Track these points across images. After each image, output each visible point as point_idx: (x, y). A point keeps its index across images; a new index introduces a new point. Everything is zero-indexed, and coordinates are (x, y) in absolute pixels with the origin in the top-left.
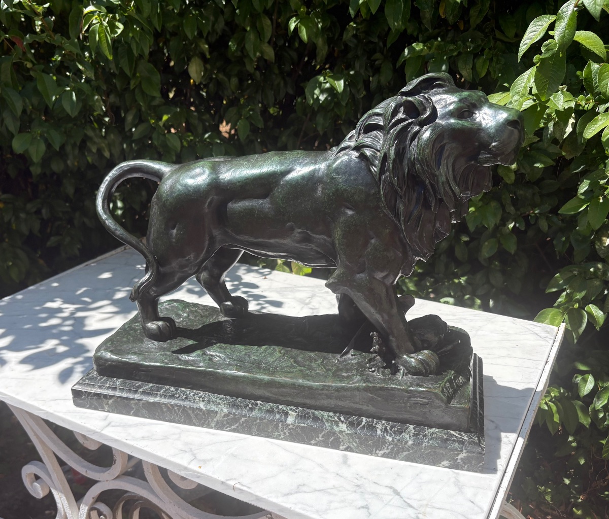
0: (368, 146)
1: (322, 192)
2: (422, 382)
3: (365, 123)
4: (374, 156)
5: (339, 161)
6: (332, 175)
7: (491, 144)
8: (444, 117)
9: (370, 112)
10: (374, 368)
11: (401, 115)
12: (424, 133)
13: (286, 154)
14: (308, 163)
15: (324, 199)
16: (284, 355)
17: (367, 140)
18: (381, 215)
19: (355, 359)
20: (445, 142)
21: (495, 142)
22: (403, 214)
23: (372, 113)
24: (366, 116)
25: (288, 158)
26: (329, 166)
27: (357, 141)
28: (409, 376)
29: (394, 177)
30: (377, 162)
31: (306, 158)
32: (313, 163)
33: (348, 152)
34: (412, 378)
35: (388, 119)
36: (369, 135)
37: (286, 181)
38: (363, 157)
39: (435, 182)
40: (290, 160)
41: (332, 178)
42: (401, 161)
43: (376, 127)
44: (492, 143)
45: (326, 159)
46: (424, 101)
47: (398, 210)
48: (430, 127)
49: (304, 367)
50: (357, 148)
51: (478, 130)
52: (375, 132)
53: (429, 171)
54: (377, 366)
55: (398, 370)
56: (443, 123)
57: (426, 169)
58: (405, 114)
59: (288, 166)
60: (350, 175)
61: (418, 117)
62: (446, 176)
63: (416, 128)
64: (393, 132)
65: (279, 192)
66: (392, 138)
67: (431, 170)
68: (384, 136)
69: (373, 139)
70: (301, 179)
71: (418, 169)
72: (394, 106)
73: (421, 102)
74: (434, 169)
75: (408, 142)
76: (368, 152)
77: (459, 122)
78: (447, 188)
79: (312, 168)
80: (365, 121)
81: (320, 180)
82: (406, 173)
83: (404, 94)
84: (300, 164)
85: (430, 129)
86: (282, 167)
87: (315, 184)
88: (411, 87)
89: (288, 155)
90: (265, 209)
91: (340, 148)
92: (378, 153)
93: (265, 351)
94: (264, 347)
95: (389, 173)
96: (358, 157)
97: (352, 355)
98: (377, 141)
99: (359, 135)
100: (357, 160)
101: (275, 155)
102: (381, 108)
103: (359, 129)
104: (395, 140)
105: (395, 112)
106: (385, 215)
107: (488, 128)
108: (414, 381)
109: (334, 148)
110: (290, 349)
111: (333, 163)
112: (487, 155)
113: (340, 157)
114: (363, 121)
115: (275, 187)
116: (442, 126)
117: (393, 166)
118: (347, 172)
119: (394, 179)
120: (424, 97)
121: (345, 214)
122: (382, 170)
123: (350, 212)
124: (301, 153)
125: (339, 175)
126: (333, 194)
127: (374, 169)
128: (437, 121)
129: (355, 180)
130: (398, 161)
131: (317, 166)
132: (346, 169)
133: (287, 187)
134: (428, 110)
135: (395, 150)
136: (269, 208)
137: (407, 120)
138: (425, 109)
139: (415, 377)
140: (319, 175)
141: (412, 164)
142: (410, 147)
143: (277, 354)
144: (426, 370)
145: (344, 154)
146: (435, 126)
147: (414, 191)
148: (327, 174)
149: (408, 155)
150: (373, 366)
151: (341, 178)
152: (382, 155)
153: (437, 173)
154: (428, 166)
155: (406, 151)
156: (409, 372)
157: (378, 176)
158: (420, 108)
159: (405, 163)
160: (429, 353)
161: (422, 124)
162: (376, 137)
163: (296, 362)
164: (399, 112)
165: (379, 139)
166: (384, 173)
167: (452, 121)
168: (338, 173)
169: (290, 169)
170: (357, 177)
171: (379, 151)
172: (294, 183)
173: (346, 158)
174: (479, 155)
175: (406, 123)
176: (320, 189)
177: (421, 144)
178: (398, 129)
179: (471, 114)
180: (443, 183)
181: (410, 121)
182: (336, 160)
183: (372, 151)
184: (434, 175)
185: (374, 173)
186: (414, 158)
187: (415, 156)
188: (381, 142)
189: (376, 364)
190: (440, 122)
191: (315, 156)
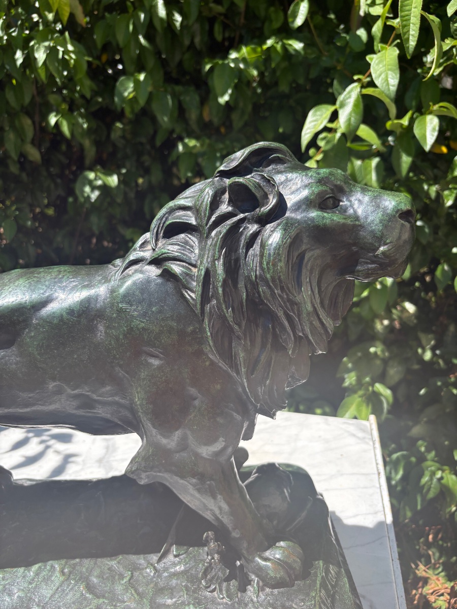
0: (175, 259)
1: (105, 332)
2: (288, 599)
3: (164, 223)
4: (188, 275)
5: (128, 283)
6: (120, 305)
7: (378, 248)
8: (298, 206)
9: (171, 204)
10: (214, 584)
11: (225, 208)
12: (270, 236)
13: (40, 273)
14: (76, 286)
15: (110, 344)
16: (68, 579)
17: (171, 247)
18: (207, 363)
19: (180, 563)
20: (304, 247)
21: (385, 244)
22: (244, 364)
23: (175, 206)
24: (164, 210)
25: (42, 280)
26: (112, 291)
27: (154, 250)
28: (268, 590)
29: (227, 308)
30: (195, 284)
31: (73, 278)
32: (85, 287)
33: (142, 267)
34: (272, 594)
35: (205, 214)
36: (174, 239)
37: (42, 318)
38: (167, 275)
39: (294, 313)
40: (47, 283)
41: (120, 311)
42: (235, 283)
43: (184, 228)
44: (380, 247)
45: (107, 280)
46: (263, 184)
47: (235, 358)
48: (279, 225)
49: (104, 597)
50: (156, 261)
51: (354, 227)
52: (182, 235)
53: (285, 296)
54: (217, 580)
55: (249, 582)
56: (299, 217)
57: (280, 292)
58: (232, 206)
59: (43, 294)
60: (150, 305)
61: (254, 209)
62: (312, 302)
63: (253, 228)
64: (216, 235)
65: (31, 337)
66: (216, 245)
67: (287, 295)
68: (200, 242)
69: (182, 246)
70: (68, 314)
71: (264, 293)
72: (211, 193)
73: (259, 184)
74: (293, 295)
75: (241, 251)
76: (176, 268)
77: (325, 214)
78: (316, 323)
79: (84, 294)
80: (164, 219)
81: (100, 314)
82: (244, 301)
83: (225, 174)
84: (63, 289)
85: (280, 227)
86: (34, 296)
87: (93, 320)
88: (234, 164)
89: (42, 274)
90: (11, 364)
91: (127, 261)
92: (195, 270)
93: (37, 574)
94: (35, 568)
95: (217, 299)
96: (161, 275)
97: (176, 556)
98: (189, 249)
99: (157, 240)
100: (159, 281)
101: (20, 276)
102: (187, 198)
103: (155, 231)
104: (222, 248)
105: (215, 203)
106: (212, 363)
107: (370, 224)
108: (277, 600)
109: (118, 262)
110: (78, 560)
111: (120, 286)
112: (370, 266)
113: (129, 276)
114: (161, 219)
115: (25, 329)
116: (299, 222)
117: (224, 291)
118: (144, 299)
119: (227, 311)
120: (263, 177)
121: (149, 365)
122: (205, 298)
123: (155, 362)
124: (65, 271)
125: (131, 305)
126: (125, 335)
127: (190, 295)
128: (288, 214)
129: (160, 312)
130: (230, 282)
131: (91, 292)
132: (142, 294)
133: (43, 327)
134: (271, 197)
135: (224, 264)
136: (16, 364)
137: (236, 215)
138: (266, 196)
139: (276, 591)
140: (98, 305)
141: (253, 285)
142: (246, 258)
143: (57, 578)
144: (290, 576)
145: (136, 271)
146: (287, 223)
147: (257, 326)
148: (112, 305)
149: (244, 272)
150: (211, 581)
151: (135, 310)
152: (203, 273)
153: (298, 299)
154: (282, 289)
155: (240, 266)
156: (266, 585)
157: (199, 306)
158: (258, 194)
159: (241, 285)
160: (289, 547)
161: (263, 221)
162: (186, 243)
163: (90, 588)
164: (222, 202)
165: (192, 247)
166: (209, 301)
167: (314, 214)
168: (130, 303)
169: (48, 297)
170: (162, 306)
171: (195, 266)
172: (55, 321)
173: (139, 277)
174: (356, 266)
175: (235, 219)
176: (101, 328)
177: (270, 254)
178: (225, 231)
179: (337, 202)
180: (308, 314)
181: (242, 216)
182: (123, 279)
183: (183, 266)
184: (293, 303)
185: (191, 301)
186: (256, 275)
187: (258, 273)
188: (197, 251)
189: (215, 575)
190: (293, 215)
191: (88, 275)
